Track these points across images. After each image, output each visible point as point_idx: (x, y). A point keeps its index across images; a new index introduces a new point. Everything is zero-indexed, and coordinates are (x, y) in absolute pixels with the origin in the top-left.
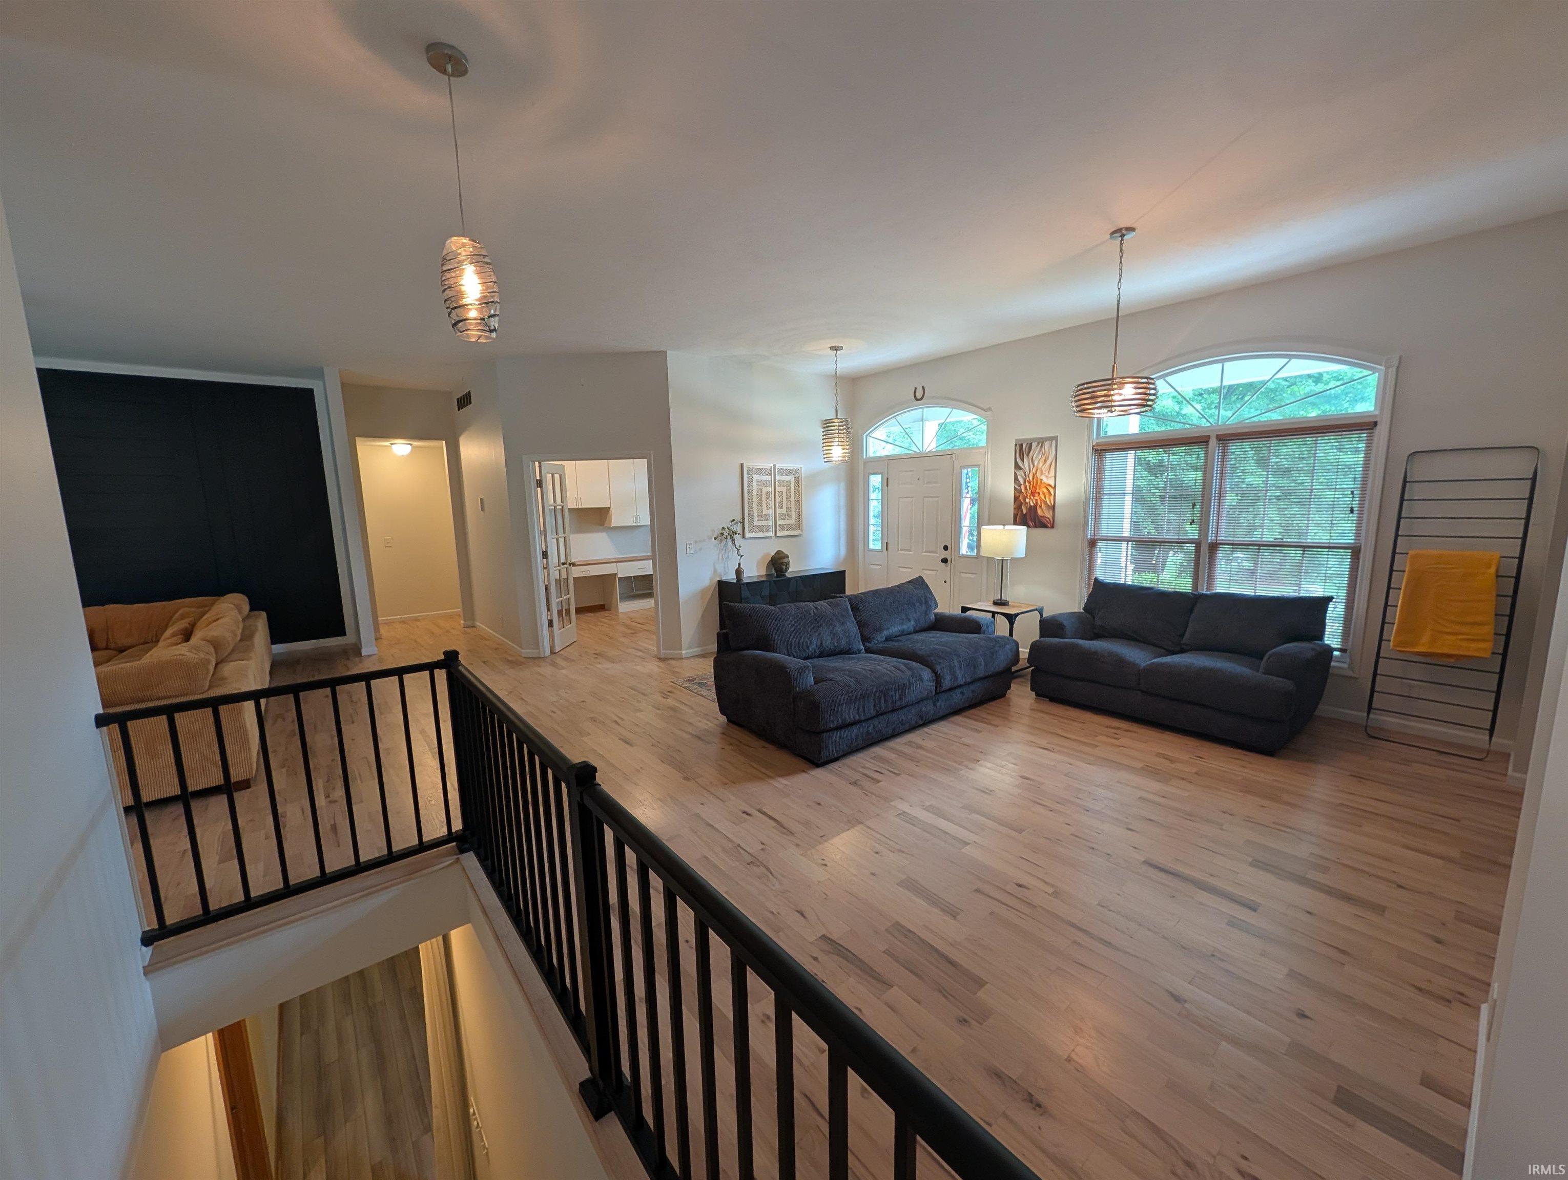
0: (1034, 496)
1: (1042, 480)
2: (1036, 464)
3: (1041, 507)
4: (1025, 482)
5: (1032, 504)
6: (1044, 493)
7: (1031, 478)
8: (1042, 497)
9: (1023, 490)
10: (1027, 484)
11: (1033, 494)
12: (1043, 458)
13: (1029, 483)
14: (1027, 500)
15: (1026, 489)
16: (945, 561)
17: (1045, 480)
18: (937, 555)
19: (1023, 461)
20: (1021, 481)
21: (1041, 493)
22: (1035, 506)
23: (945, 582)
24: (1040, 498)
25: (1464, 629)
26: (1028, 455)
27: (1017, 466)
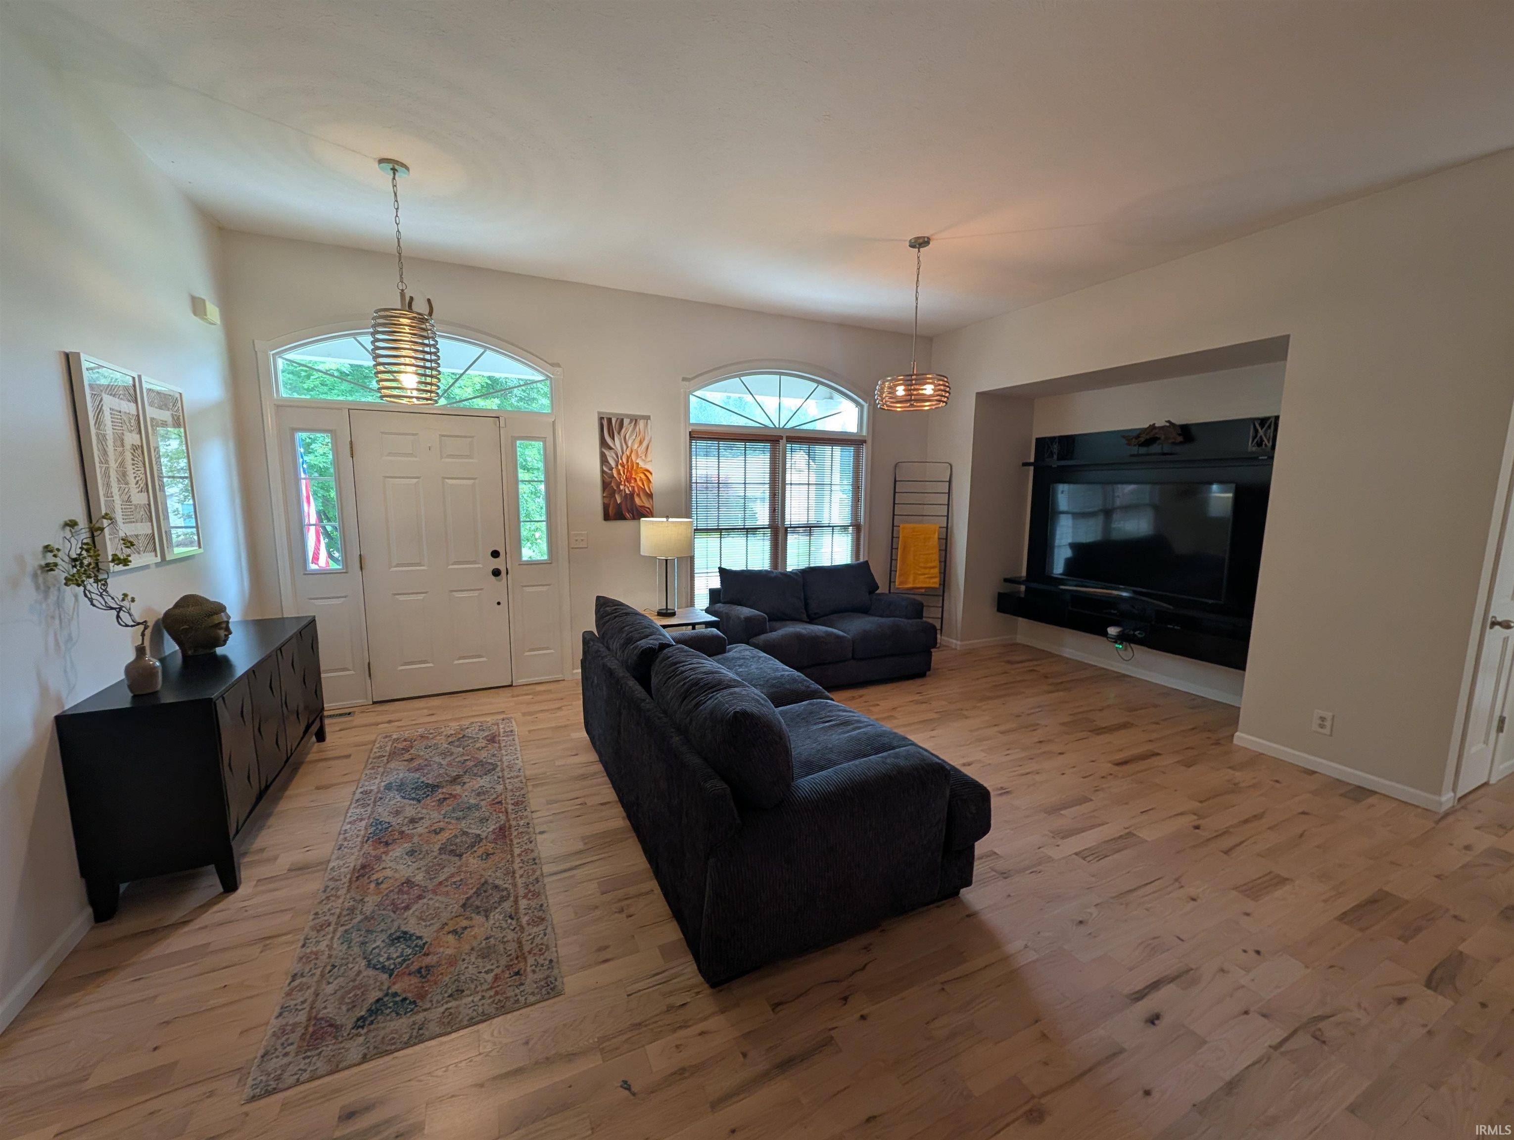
0: (629, 482)
1: (638, 464)
2: (630, 444)
3: (638, 495)
4: (617, 465)
5: (627, 492)
6: (641, 480)
7: (625, 462)
8: (640, 484)
9: (615, 475)
10: (620, 467)
11: (628, 480)
12: (638, 439)
13: (623, 466)
14: (622, 487)
15: (619, 473)
16: (496, 573)
17: (642, 464)
18: (480, 566)
19: (613, 439)
20: (613, 464)
21: (638, 479)
22: (632, 495)
23: (499, 603)
24: (638, 485)
25: (927, 571)
26: (619, 433)
27: (603, 443)
